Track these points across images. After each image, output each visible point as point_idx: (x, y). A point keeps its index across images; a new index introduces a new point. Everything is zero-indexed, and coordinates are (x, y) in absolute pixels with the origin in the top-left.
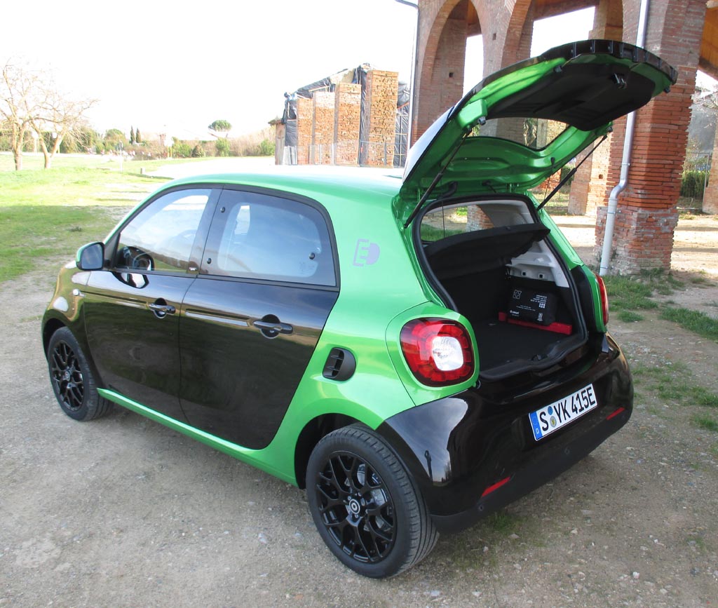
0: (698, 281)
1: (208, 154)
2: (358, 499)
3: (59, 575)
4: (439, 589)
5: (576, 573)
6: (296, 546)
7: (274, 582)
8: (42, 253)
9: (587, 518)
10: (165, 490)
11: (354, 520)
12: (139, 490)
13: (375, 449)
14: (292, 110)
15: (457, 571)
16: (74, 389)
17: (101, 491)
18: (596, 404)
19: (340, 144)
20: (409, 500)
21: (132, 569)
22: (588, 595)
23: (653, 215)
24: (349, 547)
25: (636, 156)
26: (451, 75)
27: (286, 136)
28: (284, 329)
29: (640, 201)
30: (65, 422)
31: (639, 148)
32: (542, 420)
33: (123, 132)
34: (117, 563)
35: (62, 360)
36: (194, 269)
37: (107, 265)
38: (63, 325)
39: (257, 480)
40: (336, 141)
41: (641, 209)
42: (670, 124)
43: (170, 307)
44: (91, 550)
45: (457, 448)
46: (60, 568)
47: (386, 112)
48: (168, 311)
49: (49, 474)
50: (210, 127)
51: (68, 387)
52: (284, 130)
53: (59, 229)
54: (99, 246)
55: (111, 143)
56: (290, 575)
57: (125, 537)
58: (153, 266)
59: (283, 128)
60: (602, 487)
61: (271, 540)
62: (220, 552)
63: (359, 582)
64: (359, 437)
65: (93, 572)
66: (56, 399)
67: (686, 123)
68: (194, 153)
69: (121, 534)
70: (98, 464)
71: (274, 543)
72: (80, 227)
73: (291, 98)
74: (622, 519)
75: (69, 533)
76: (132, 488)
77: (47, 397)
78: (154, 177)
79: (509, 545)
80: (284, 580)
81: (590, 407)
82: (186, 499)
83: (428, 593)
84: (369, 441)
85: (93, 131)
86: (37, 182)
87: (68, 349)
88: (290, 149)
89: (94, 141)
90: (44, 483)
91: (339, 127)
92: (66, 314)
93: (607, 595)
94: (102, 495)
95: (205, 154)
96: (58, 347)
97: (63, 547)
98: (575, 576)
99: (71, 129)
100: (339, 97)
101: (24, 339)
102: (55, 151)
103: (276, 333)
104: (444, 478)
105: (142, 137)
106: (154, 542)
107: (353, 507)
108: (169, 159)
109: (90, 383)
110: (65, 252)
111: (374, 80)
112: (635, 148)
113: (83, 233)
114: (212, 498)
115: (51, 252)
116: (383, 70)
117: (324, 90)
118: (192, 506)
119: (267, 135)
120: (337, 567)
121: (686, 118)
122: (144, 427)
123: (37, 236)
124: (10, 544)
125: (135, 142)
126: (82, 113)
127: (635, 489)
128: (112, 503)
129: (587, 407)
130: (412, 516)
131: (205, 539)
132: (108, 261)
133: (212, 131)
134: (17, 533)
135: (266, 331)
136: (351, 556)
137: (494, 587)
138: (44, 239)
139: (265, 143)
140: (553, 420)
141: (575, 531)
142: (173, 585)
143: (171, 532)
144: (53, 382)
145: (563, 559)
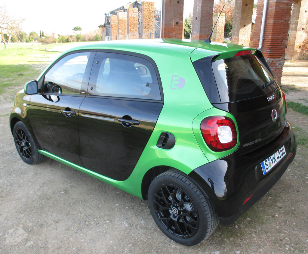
0: (293, 89)
1: (73, 41)
2: (177, 207)
3: (28, 248)
4: (219, 250)
5: (284, 239)
6: (143, 228)
7: (136, 249)
8: (6, 85)
9: (281, 208)
10: (75, 199)
11: (175, 217)
12: (62, 200)
13: (187, 184)
14: (108, 21)
15: (226, 239)
16: (27, 150)
17: (44, 201)
18: (285, 154)
19: (130, 34)
20: (206, 209)
21: (64, 244)
22: (294, 251)
23: (274, 61)
24: (172, 230)
25: (266, 35)
26: (178, 2)
27: (106, 32)
28: (135, 123)
29: (268, 54)
30: (24, 165)
31: (267, 31)
32: (266, 164)
33: (37, 33)
34: (56, 240)
35: (20, 136)
36: (84, 93)
37: (39, 91)
38: (19, 120)
39: (118, 192)
40: (128, 33)
41: (269, 58)
42: (282, 20)
43: (73, 112)
44: (43, 233)
45: (229, 180)
46: (29, 244)
47: (150, 20)
48: (72, 114)
49: (18, 192)
50: (73, 30)
51: (24, 149)
52: (105, 30)
53: (13, 75)
54: (35, 83)
55: (32, 38)
56: (143, 244)
57: (59, 225)
58: (61, 91)
59: (104, 29)
60: (283, 191)
61: (130, 225)
62: (106, 233)
63: (178, 247)
64: (177, 177)
65: (45, 246)
66: (18, 154)
67: (288, 19)
68: (67, 41)
69: (56, 224)
70: (41, 186)
71: (132, 226)
72: (23, 73)
73: (107, 16)
74: (297, 208)
75: (30, 224)
76: (59, 199)
77: (14, 153)
78: (51, 51)
79: (247, 224)
80: (141, 247)
81: (284, 155)
82: (86, 204)
83: (214, 252)
84: (183, 179)
85: (24, 33)
86: (2, 55)
87: (23, 131)
88: (108, 37)
89: (25, 37)
90: (17, 198)
91: (130, 27)
92: (20, 115)
93: (303, 251)
94: (45, 203)
95: (72, 41)
96: (18, 131)
97: (29, 232)
98: (284, 241)
99: (15, 32)
100: (129, 14)
101: (2, 125)
102: (9, 42)
103: (130, 125)
104: (224, 195)
105: (45, 35)
106: (73, 228)
107: (174, 211)
108: (57, 43)
109: (34, 147)
110: (17, 84)
111: (144, 6)
112: (266, 31)
113: (24, 76)
114: (98, 203)
115: (10, 85)
116: (148, 1)
117: (121, 11)
118: (89, 207)
119: (97, 32)
120: (165, 239)
121: (289, 17)
122: (61, 166)
123: (4, 78)
124: (3, 231)
125: (42, 37)
126: (19, 25)
127: (298, 191)
128: (50, 207)
129: (282, 155)
130: (208, 217)
131: (98, 225)
132: (40, 89)
133: (74, 31)
134: (5, 225)
135: (124, 123)
136: (173, 234)
137: (246, 248)
138: (7, 79)
139: (97, 35)
140: (270, 163)
141: (277, 215)
142: (86, 252)
143: (80, 222)
144: (17, 147)
145: (275, 231)
